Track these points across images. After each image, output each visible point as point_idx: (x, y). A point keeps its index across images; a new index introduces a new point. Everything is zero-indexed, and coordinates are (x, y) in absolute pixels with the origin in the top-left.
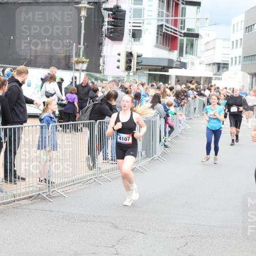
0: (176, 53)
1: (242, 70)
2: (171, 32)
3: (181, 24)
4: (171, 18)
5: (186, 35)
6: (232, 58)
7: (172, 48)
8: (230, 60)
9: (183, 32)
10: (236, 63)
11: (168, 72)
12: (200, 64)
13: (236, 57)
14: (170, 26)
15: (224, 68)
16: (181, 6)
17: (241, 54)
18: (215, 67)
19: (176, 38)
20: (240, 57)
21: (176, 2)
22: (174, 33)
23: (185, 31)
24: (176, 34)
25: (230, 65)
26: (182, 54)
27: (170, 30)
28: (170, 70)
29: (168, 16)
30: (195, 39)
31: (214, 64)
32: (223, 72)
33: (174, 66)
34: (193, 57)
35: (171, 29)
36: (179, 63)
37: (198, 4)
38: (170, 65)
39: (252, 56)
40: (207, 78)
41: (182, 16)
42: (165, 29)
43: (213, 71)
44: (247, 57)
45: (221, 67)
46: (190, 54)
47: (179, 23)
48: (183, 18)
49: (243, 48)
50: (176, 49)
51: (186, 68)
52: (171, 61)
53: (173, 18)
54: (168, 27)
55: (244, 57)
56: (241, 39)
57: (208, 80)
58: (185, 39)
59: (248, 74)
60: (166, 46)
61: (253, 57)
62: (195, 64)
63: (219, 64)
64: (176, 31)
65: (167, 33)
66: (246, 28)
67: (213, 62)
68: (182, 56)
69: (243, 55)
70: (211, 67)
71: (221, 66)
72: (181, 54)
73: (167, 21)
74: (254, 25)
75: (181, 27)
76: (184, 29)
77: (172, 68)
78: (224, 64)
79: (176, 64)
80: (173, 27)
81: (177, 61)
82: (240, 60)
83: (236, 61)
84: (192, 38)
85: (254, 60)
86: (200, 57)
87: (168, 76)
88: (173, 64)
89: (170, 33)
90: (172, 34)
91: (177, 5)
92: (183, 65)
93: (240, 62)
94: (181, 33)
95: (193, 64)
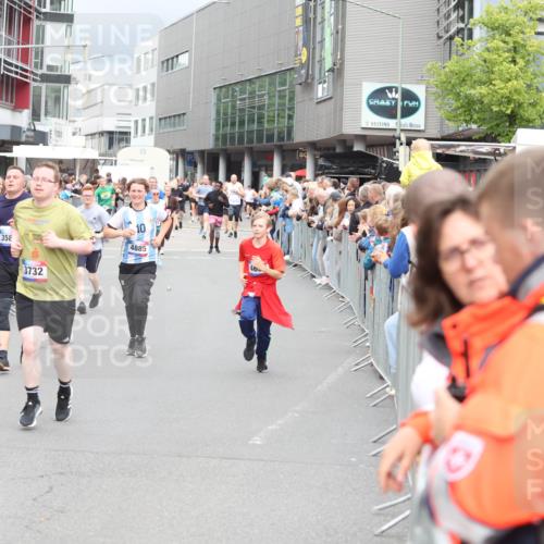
0: (26, 113)
1: (156, 145)
2: (17, 73)
3: (36, 57)
4: (16, 46)
5: (45, 78)
6: (136, 122)
7: (19, 105)
8: (132, 125)
9: (39, 72)
10: (144, 132)
11: (11, 151)
12: (74, 134)
13: (144, 120)
14: (14, 62)
15: (120, 140)
16: (36, 23)
17: (153, 113)
18: (104, 140)
19: (27, 84)
20: (151, 118)
21: (25, 15)
22: (22, 75)
23: (44, 71)
24: (26, 77)
25: (132, 135)
26: (39, 116)
27: (13, 69)
28: (15, 148)
29: (10, 43)
30: (62, 85)
31: (102, 133)
32: (120, 148)
33: (23, 139)
34: (60, 121)
35: (17, 67)
36: (32, 134)
37: (68, 19)
38: (15, 138)
39: (174, 116)
40: (88, 160)
41: (37, 43)
42: (5, 69)
43: (99, 148)
44: (165, 118)
45: (116, 139)
46: (54, 116)
47: (32, 55)
48: (40, 45)
49: (157, 102)
50: (27, 107)
51: (45, 144)
52: (16, 130)
53: (21, 46)
54: (11, 64)
55: (160, 119)
56: (153, 85)
57: (89, 164)
58: (44, 85)
59: (169, 151)
60: (6, 100)
61: (177, 118)
62: (64, 135)
63: (111, 133)
64: (26, 71)
65: (8, 76)
66: (163, 63)
67: (100, 130)
68: (39, 120)
69: (157, 114)
70: (96, 140)
71: (116, 137)
72: (36, 116)
73: (9, 52)
74: (177, 56)
75: (36, 64)
76: (41, 68)
77: (18, 143)
78: (121, 133)
79: (27, 136)
80: (20, 64)
81: (28, 130)
82: (151, 124)
83: (144, 127)
84: (57, 85)
85: (179, 125)
86: (74, 121)
87: (12, 159)
88: (20, 136)
89: (14, 75)
90: (19, 77)
91: (27, 21)
92: (40, 138)
93: (152, 130)
94: (36, 75)
95: (59, 134)
